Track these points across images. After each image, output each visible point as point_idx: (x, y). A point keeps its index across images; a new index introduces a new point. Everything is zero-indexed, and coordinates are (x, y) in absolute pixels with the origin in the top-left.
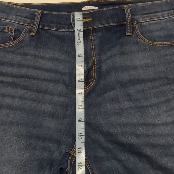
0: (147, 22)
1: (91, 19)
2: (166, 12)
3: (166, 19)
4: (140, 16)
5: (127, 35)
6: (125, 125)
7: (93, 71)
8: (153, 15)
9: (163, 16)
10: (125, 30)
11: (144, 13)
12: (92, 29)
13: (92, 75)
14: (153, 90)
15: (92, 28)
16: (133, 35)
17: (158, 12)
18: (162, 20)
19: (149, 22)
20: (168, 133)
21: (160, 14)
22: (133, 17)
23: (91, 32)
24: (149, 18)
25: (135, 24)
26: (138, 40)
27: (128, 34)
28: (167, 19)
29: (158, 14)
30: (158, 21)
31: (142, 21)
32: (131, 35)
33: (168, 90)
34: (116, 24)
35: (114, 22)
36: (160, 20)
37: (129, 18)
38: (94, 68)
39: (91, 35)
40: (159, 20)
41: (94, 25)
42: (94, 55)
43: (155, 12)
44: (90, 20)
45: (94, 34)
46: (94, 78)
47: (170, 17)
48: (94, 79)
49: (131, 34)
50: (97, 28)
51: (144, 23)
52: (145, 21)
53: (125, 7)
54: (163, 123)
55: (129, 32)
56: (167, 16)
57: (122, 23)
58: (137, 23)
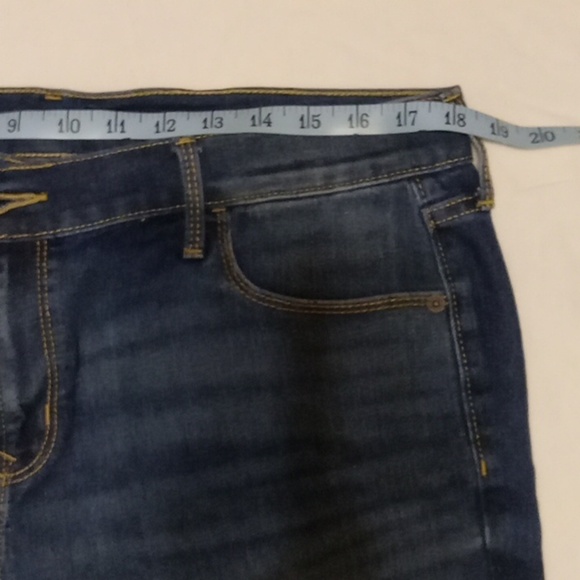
0: (268, 206)
1: (43, 197)
2: (342, 167)
3: (339, 196)
4: (239, 181)
5: (185, 256)
7: (47, 407)
8: (291, 175)
9: (329, 179)
10: (179, 239)
11: (259, 164)
12: (48, 240)
13: (44, 423)
14: (263, 489)
15: (47, 234)
16: (210, 261)
17: (311, 164)
18: (324, 198)
19: (275, 205)
21: (318, 172)
22: (212, 184)
23: (42, 251)
24: (273, 189)
25: (221, 212)
26: (224, 285)
27: (189, 256)
28: (345, 195)
29: (308, 172)
30: (309, 201)
31: (248, 202)
32: (199, 261)
34: (143, 216)
35: (134, 207)
36: (315, 200)
37: (193, 190)
38: (52, 397)
39: (41, 268)
40: (313, 197)
41: (56, 222)
42: (49, 348)
43: (299, 166)
44: (40, 202)
45: (54, 264)
46: (50, 435)
47: (356, 186)
48: (49, 442)
49: (201, 256)
50: (69, 237)
51: (257, 208)
52: (260, 200)
53: (179, 146)
55: (194, 248)
56: (344, 184)
57: (167, 210)
58: (230, 209)
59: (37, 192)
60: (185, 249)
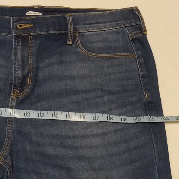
0: (89, 33)
1: (32, 25)
2: (108, 24)
3: (107, 31)
4: (82, 26)
5: (67, 44)
6: (54, 136)
7: (29, 78)
8: (95, 25)
9: (105, 27)
10: (66, 39)
11: (87, 22)
12: (32, 35)
13: (28, 82)
14: (86, 102)
16: (74, 45)
17: (101, 23)
18: (104, 31)
19: (91, 32)
20: (97, 144)
21: (102, 25)
22: (75, 26)
23: (30, 38)
24: (90, 28)
25: (77, 34)
26: (77, 50)
27: (69, 44)
28: (109, 31)
29: (100, 25)
30: (100, 32)
31: (84, 31)
32: (71, 44)
33: (101, 103)
34: (57, 32)
35: (55, 30)
36: (101, 32)
37: (70, 27)
38: (30, 75)
39: (30, 42)
40: (100, 31)
41: (34, 31)
42: (31, 62)
43: (97, 23)
45: (33, 41)
46: (29, 85)
47: (112, 28)
48: (28, 87)
49: (72, 44)
50: (38, 35)
51: (86, 33)
52: (87, 31)
53: (67, 16)
54: (94, 134)
55: (70, 42)
56: (109, 28)
57: (63, 32)
58: (79, 33)
59: (30, 24)
60: (68, 42)
